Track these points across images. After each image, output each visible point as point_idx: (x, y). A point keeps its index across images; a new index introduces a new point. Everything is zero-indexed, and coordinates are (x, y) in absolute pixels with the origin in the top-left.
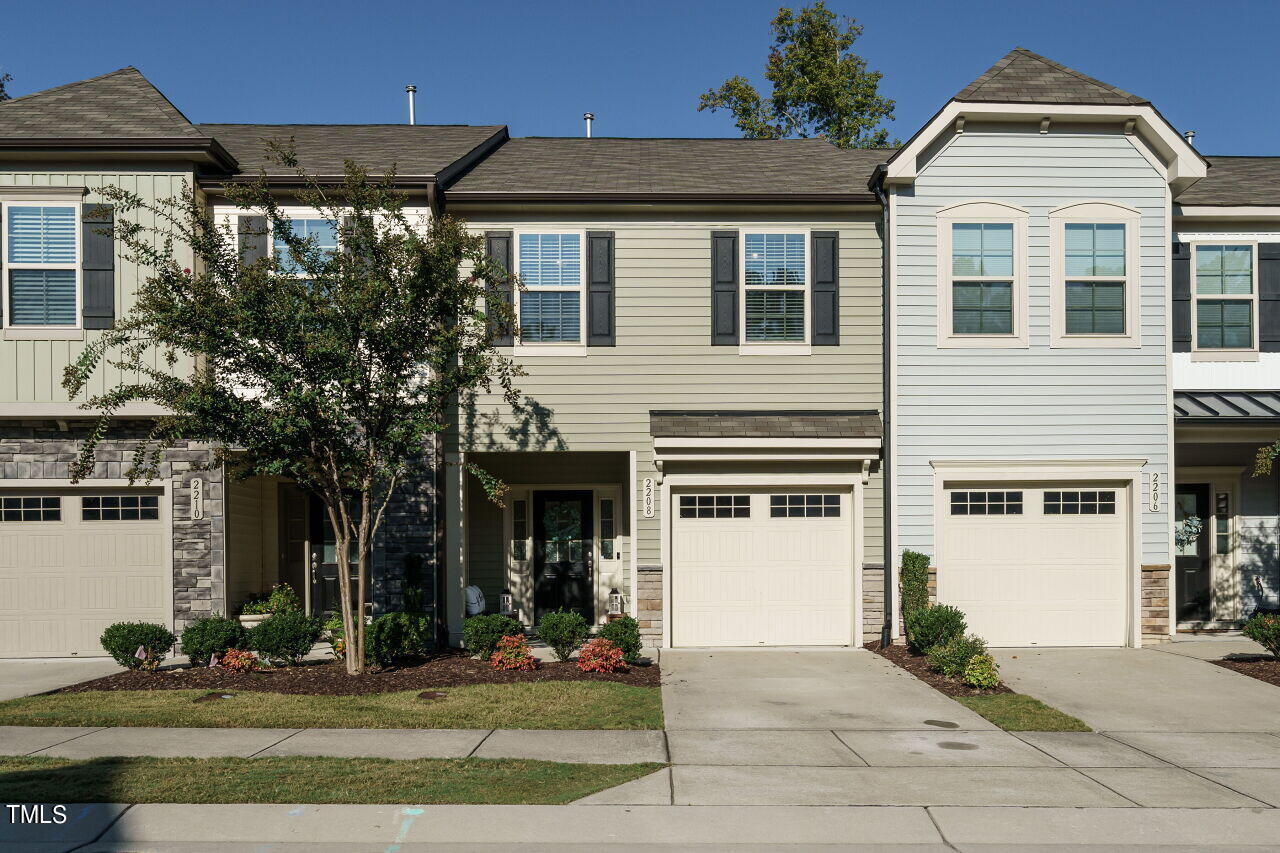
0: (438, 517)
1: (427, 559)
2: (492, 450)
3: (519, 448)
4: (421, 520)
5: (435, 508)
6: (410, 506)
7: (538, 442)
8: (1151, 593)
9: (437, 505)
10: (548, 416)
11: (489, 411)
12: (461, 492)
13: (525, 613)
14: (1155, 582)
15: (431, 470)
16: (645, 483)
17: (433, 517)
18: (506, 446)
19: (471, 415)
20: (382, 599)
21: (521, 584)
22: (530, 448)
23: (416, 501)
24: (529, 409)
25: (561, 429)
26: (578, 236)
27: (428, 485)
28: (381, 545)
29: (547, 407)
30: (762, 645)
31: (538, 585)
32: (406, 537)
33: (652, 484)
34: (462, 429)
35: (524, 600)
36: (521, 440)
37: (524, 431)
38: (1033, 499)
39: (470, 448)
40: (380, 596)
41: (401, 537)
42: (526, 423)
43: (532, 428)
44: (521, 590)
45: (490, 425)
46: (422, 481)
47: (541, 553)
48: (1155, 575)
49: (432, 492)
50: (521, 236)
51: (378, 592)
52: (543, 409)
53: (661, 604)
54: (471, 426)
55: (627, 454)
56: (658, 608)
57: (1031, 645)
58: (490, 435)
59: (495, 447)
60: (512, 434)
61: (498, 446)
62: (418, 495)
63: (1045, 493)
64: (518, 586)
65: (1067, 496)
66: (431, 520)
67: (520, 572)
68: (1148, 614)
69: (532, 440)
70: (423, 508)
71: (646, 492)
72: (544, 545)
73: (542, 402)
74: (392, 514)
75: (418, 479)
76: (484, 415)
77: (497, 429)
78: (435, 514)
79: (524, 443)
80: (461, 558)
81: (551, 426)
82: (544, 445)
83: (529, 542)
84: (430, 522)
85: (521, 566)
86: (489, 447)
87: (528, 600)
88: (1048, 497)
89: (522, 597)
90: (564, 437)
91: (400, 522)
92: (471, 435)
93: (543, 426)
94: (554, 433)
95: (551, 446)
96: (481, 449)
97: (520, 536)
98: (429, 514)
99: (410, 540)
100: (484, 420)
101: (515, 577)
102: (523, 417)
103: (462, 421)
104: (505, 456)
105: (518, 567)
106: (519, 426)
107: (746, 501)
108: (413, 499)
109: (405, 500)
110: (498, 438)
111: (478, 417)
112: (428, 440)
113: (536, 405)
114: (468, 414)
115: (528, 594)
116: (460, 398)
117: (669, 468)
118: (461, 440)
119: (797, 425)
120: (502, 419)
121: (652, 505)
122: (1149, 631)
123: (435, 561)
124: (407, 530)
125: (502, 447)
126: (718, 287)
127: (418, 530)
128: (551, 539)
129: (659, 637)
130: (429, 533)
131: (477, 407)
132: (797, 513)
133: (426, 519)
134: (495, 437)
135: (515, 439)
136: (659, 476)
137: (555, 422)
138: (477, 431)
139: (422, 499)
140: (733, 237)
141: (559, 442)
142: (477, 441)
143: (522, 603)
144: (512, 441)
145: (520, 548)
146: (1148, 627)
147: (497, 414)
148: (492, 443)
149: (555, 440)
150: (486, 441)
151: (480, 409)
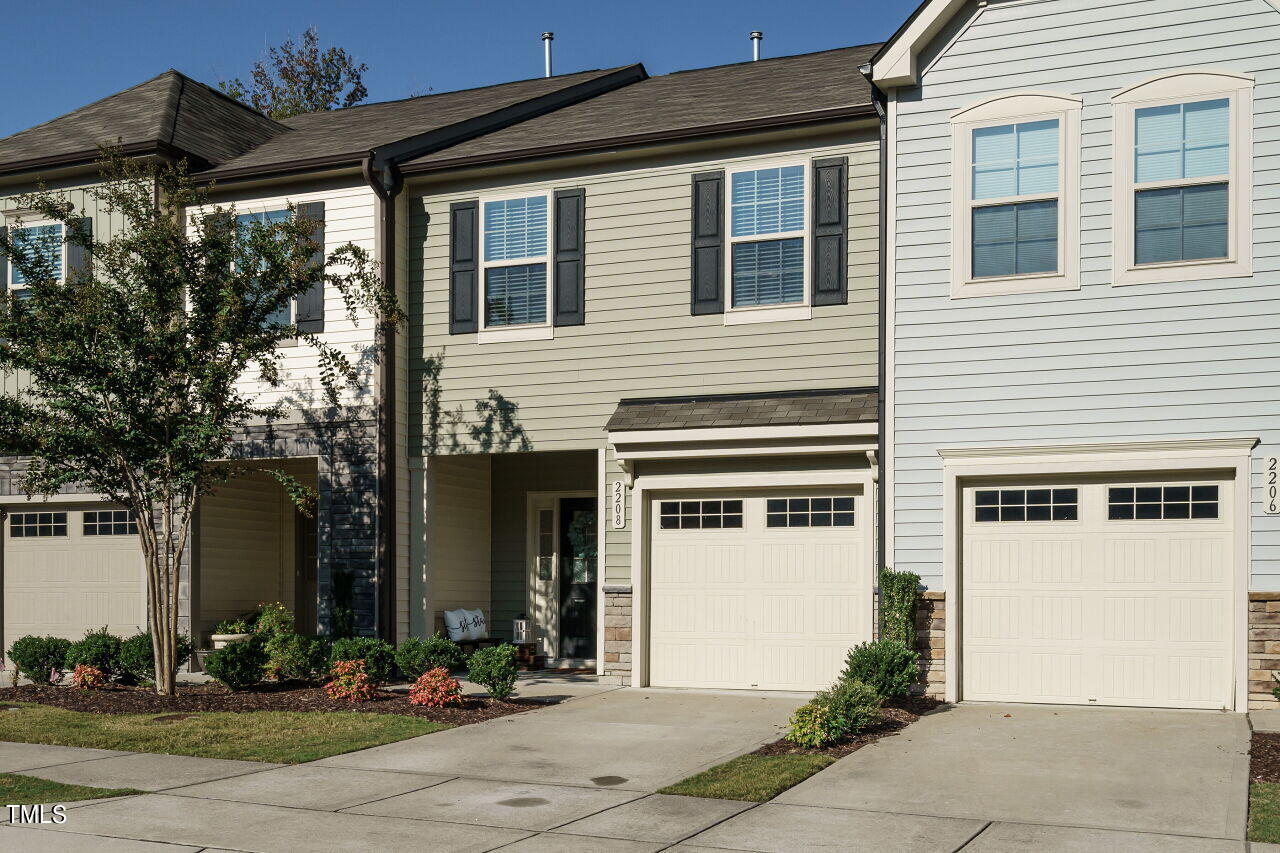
0: (380, 529)
1: (369, 577)
2: (454, 453)
3: (482, 450)
4: (365, 533)
5: (377, 519)
6: (353, 517)
7: (502, 442)
8: (1263, 633)
9: (380, 517)
10: (512, 410)
11: (452, 408)
12: (425, 501)
13: (550, 643)
14: (1270, 617)
15: (374, 477)
16: (615, 487)
17: (375, 530)
18: (469, 448)
19: (435, 414)
20: (327, 620)
21: (546, 609)
22: (493, 450)
23: (360, 513)
24: (493, 403)
25: (525, 426)
26: (546, 197)
27: (371, 495)
28: (326, 560)
29: (512, 401)
30: (754, 688)
31: (564, 611)
32: (350, 553)
33: (622, 488)
34: (426, 430)
35: (549, 627)
36: (485, 440)
37: (488, 430)
38: (1093, 500)
39: (433, 451)
40: (324, 617)
41: (345, 552)
42: (490, 421)
43: (496, 427)
44: (546, 616)
45: (454, 424)
46: (366, 490)
47: (568, 573)
48: (1269, 607)
49: (375, 501)
50: (486, 204)
51: (323, 613)
52: (508, 403)
53: (630, 634)
54: (435, 426)
55: (595, 452)
56: (627, 638)
57: (1088, 703)
58: (454, 436)
59: (458, 450)
60: (476, 433)
61: (462, 447)
62: (361, 505)
63: (1111, 490)
64: (543, 611)
65: (1143, 494)
66: (373, 533)
67: (545, 594)
68: (1258, 664)
69: (496, 439)
70: (366, 520)
71: (615, 498)
72: (572, 563)
73: (506, 394)
74: (338, 527)
75: (362, 488)
76: (447, 413)
77: (461, 429)
78: (377, 526)
79: (487, 444)
80: (424, 577)
81: (516, 423)
82: (507, 444)
83: (554, 559)
84: (372, 536)
85: (547, 588)
86: (452, 450)
87: (554, 627)
88: (1114, 495)
89: (547, 623)
90: (528, 435)
91: (345, 537)
92: (434, 436)
93: (507, 422)
94: (518, 431)
95: (514, 447)
96: (443, 451)
97: (546, 553)
98: (372, 526)
99: (353, 555)
100: (448, 419)
101: (541, 601)
102: (486, 413)
103: (426, 420)
104: (468, 458)
105: (543, 589)
106: (483, 424)
107: (738, 506)
108: (357, 510)
109: (349, 511)
110: (461, 439)
111: (441, 415)
112: (371, 444)
113: (500, 399)
114: (431, 412)
115: (553, 621)
116: (424, 394)
117: (638, 468)
118: (425, 443)
119: (783, 409)
120: (467, 417)
121: (622, 514)
122: (1260, 689)
123: (375, 579)
124: (351, 544)
125: (465, 448)
126: (700, 243)
127: (361, 544)
128: (578, 556)
129: (628, 673)
130: (371, 547)
131: (440, 405)
132: (799, 521)
133: (369, 532)
134: (459, 438)
135: (479, 439)
136: (627, 479)
137: (519, 418)
138: (441, 431)
139: (365, 510)
140: (718, 179)
141: (523, 440)
142: (441, 443)
143: (547, 631)
144: (475, 442)
145: (546, 565)
146: (1259, 683)
147: (460, 412)
148: (456, 444)
149: (519, 439)
150: (450, 442)
151: (444, 407)
